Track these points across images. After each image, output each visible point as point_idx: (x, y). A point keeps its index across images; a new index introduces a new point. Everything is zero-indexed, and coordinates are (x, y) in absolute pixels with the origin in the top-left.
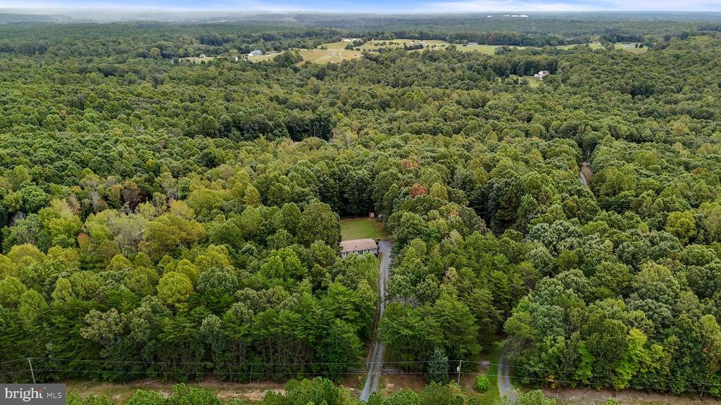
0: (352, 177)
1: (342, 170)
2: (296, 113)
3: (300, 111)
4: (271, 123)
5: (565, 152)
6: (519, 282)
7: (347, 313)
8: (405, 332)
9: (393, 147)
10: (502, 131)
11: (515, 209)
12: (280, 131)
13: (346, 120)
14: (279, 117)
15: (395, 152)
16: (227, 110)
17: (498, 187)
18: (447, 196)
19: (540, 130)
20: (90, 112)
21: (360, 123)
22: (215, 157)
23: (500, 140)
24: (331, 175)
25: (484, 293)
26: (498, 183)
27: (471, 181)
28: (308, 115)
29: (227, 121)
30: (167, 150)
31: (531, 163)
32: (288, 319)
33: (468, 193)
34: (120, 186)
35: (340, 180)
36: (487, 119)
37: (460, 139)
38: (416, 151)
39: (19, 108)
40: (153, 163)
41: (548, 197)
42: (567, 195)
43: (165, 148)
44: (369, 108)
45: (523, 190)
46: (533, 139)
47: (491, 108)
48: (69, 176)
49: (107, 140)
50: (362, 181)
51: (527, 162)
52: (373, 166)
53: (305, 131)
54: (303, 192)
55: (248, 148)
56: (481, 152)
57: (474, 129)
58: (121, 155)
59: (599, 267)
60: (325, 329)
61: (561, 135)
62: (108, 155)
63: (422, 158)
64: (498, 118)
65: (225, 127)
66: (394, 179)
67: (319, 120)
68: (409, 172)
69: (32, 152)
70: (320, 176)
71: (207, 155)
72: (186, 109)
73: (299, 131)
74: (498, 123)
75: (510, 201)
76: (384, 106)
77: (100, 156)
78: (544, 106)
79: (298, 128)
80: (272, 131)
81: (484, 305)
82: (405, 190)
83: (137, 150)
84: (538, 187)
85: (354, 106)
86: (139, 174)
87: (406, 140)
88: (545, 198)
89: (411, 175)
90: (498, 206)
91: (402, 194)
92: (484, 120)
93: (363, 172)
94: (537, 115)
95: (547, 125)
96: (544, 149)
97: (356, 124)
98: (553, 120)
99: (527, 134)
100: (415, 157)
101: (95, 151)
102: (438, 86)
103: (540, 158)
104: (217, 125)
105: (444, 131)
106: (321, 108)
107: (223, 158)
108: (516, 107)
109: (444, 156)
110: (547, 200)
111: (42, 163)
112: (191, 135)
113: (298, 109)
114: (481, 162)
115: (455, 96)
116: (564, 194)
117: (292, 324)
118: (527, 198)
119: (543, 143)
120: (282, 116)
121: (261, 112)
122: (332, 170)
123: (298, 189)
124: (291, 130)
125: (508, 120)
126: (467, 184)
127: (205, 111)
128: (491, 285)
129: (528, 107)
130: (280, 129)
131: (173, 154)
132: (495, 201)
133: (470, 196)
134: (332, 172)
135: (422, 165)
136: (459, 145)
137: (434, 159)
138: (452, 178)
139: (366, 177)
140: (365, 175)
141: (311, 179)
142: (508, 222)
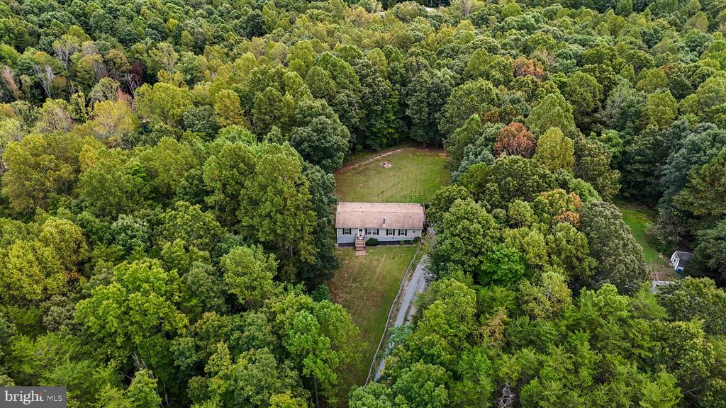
9: (520, 29)
15: (517, 40)
17: (693, 143)
18: (572, 159)
24: (389, 74)
27: (638, 114)
33: (628, 137)
34: (99, 56)
37: (642, 21)
38: (553, 41)
40: (175, 25)
50: (439, 90)
52: (466, 62)
56: (672, 50)
63: (558, 56)
66: (483, 101)
68: (521, 85)
70: (367, 75)
71: (254, 18)
82: (491, 129)
87: (551, 16)
89: (519, 94)
90: (683, 182)
91: (483, 139)
93: (444, 74)
100: (545, 55)
109: (599, 58)
114: (668, 75)
122: (392, 65)
126: (631, 119)
132: (679, 169)
133: (628, 143)
134: (392, 69)
135: (554, 70)
136: (636, 33)
137: (580, 61)
138: (603, 101)
139: (447, 83)
140: (446, 79)
141: (347, 81)
142: (698, 217)
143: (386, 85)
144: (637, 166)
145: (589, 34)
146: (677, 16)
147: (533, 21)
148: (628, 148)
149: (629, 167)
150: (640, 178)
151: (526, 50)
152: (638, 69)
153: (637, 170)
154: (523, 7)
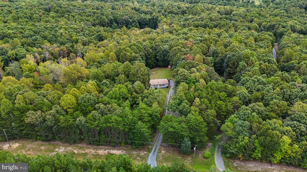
0: (161, 49)
1: (156, 45)
2: (142, 15)
3: (145, 15)
4: (131, 20)
5: (266, 39)
6: (230, 107)
7: (145, 118)
8: (171, 129)
9: (183, 34)
10: (237, 27)
11: (236, 68)
12: (135, 24)
13: (165, 20)
14: (135, 17)
15: (183, 37)
16: (112, 14)
17: (229, 57)
18: (203, 61)
19: (256, 27)
20: (52, 14)
21: (171, 21)
22: (103, 36)
23: (236, 31)
24: (151, 47)
25: (212, 112)
26: (229, 54)
27: (217, 53)
28: (148, 17)
29: (111, 19)
30: (82, 32)
31: (248, 44)
32: (116, 120)
33: (215, 58)
34: (58, 49)
35: (155, 50)
36: (231, 21)
37: (217, 30)
38: (193, 36)
39: (23, 11)
40: (75, 38)
41: (253, 63)
42: (263, 62)
43: (82, 31)
44: (176, 14)
45: (241, 59)
46: (252, 31)
47: (234, 15)
48: (38, 44)
49: (57, 27)
50: (165, 51)
51: (246, 44)
52: (171, 43)
53: (147, 24)
54: (136, 56)
55: (118, 32)
56: (225, 38)
57: (224, 26)
58: (61, 34)
59: (271, 102)
60: (133, 126)
61: (266, 30)
62: (56, 34)
63: (195, 40)
64: (236, 21)
65: (110, 22)
66: (179, 51)
67: (153, 19)
68: (188, 47)
69: (24, 32)
70: (146, 48)
71: (99, 35)
72: (94, 13)
73: (143, 24)
74: (236, 23)
75: (234, 64)
76: (184, 13)
77: (52, 34)
78: (260, 15)
79: (143, 23)
80: (131, 24)
81: (212, 117)
82: (183, 57)
83: (69, 32)
84: (248, 58)
85: (169, 13)
86: (68, 43)
87: (191, 30)
88: (251, 63)
89: (188, 49)
90: (228, 66)
91: (181, 59)
92: (229, 21)
93: (166, 47)
94: (256, 19)
95: (260, 25)
96: (256, 37)
97: (169, 21)
98: (263, 22)
99: (249, 29)
100: (192, 40)
101: (51, 32)
102: (211, 3)
103: (253, 42)
104: (106, 20)
105: (210, 26)
106: (154, 14)
107: (106, 37)
108: (246, 15)
109: (206, 40)
110: (252, 64)
111: (27, 37)
112: (94, 25)
113: (144, 14)
114: (223, 43)
115: (217, 9)
116: (261, 62)
117: (118, 123)
118: (242, 63)
119: (256, 33)
120: (136, 17)
121: (127, 15)
122: (152, 45)
123: (134, 54)
124: (140, 23)
125: (241, 21)
126: (215, 54)
127: (102, 14)
128: (216, 108)
129: (252, 15)
130: (135, 23)
131: (85, 34)
132: (227, 63)
133: (215, 60)
134: (152, 46)
135: (195, 44)
136: (215, 33)
137: (201, 41)
138: (208, 51)
139: (167, 49)
140: (167, 48)
141: (141, 50)
142: (232, 74)
143: (151, 50)
144: (218, 65)
145: (202, 34)
146: (226, 28)
147: (186, 32)
148: (215, 61)
149: (216, 66)
150: (219, 68)
151: (186, 39)
152: (216, 43)
153: (218, 66)
154: (182, 28)
